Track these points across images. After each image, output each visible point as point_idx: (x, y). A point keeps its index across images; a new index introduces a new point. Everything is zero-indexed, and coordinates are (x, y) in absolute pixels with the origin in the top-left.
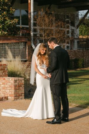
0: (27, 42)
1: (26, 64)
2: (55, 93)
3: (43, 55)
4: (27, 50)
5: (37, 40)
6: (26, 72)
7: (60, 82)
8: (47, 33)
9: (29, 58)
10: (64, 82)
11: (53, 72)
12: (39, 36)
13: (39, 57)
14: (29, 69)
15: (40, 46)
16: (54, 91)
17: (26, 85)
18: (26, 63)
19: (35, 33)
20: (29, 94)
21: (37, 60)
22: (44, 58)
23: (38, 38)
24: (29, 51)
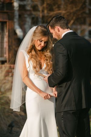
0: (6, 22)
1: (4, 68)
2: (64, 129)
3: (40, 51)
4: (6, 39)
5: (25, 18)
6: (3, 86)
7: (73, 108)
8: (48, 4)
9: (9, 56)
10: (84, 106)
11: (61, 87)
12: (31, 9)
13: (32, 55)
14: (10, 79)
15: (35, 32)
16: (63, 126)
17: (4, 112)
18: (3, 66)
19: (22, 3)
20: (11, 133)
21: (29, 61)
22: (43, 56)
23: (28, 13)
24: (10, 40)
